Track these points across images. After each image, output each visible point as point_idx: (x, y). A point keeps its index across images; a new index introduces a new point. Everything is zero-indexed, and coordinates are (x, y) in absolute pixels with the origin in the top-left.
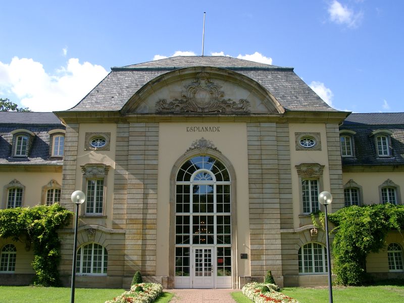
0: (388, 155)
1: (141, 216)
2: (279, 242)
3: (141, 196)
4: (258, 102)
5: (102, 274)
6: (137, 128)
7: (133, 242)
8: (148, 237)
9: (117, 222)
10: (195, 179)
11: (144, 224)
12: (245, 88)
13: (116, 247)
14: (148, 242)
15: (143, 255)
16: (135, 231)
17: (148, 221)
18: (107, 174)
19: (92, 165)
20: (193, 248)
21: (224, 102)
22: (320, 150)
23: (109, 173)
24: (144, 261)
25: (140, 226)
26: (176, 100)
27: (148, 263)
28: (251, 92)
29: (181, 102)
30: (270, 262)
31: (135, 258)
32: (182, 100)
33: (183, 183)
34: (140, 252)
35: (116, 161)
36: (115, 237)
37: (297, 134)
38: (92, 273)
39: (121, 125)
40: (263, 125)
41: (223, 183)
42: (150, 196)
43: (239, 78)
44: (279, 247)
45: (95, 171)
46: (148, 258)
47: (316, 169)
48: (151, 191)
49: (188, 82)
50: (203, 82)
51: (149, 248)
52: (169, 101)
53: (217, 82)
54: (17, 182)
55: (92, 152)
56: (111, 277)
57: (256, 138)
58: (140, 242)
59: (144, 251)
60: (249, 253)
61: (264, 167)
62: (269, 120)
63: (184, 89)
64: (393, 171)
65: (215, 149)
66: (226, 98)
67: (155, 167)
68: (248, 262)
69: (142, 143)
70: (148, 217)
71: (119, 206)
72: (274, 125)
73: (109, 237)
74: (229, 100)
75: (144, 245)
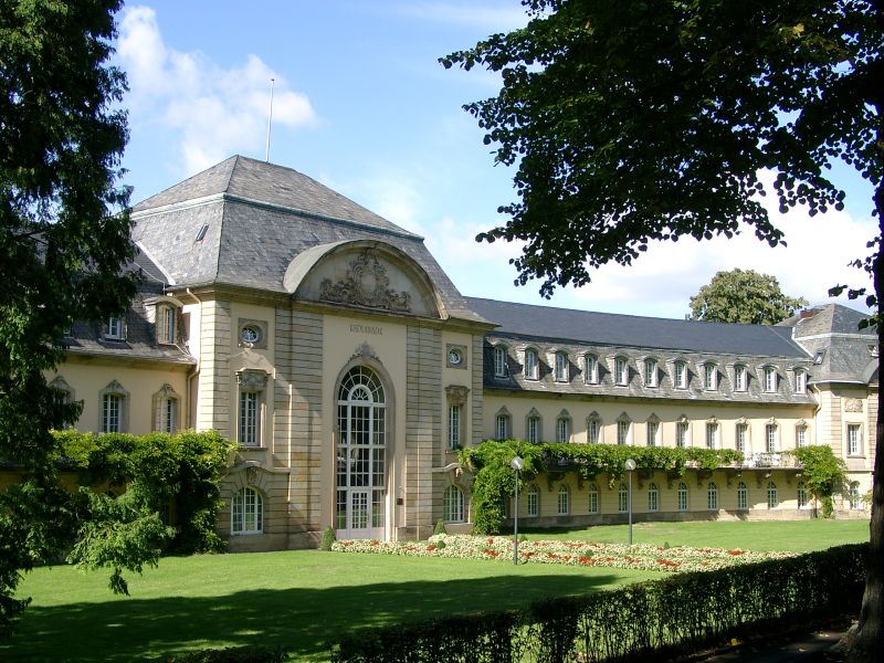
0: (502, 375)
1: (305, 449)
2: (430, 484)
3: (306, 420)
4: (419, 298)
5: (256, 531)
6: (302, 319)
7: (298, 485)
8: (313, 478)
9: (279, 456)
10: (354, 398)
11: (309, 460)
12: (408, 276)
13: (278, 493)
14: (313, 485)
15: (309, 503)
16: (299, 470)
17: (313, 456)
18: (265, 386)
19: (249, 372)
20: (351, 490)
21: (387, 293)
22: (466, 368)
23: (268, 383)
24: (309, 510)
25: (305, 463)
26: (342, 283)
27: (313, 514)
28: (413, 282)
29: (346, 286)
30: (423, 509)
31: (300, 507)
32: (347, 285)
33: (342, 403)
34: (305, 499)
35: (276, 366)
36: (278, 478)
37: (448, 346)
38: (244, 532)
39: (281, 312)
40: (422, 330)
41: (379, 405)
42: (315, 421)
43: (409, 263)
44: (430, 490)
45: (253, 380)
46: (313, 506)
47: (462, 393)
48: (315, 414)
49: (354, 257)
50: (372, 261)
51: (314, 492)
52: (334, 283)
53: (382, 262)
54: (119, 385)
55: (247, 350)
56: (276, 536)
57: (414, 348)
58: (305, 485)
59: (309, 496)
60: (405, 499)
61: (422, 387)
62: (429, 326)
63: (350, 268)
64: (509, 396)
65: (377, 359)
66: (390, 288)
67: (319, 380)
68: (404, 509)
69: (306, 343)
70: (314, 450)
71: (281, 434)
72: (431, 332)
73: (270, 478)
74: (393, 291)
75: (309, 489)
